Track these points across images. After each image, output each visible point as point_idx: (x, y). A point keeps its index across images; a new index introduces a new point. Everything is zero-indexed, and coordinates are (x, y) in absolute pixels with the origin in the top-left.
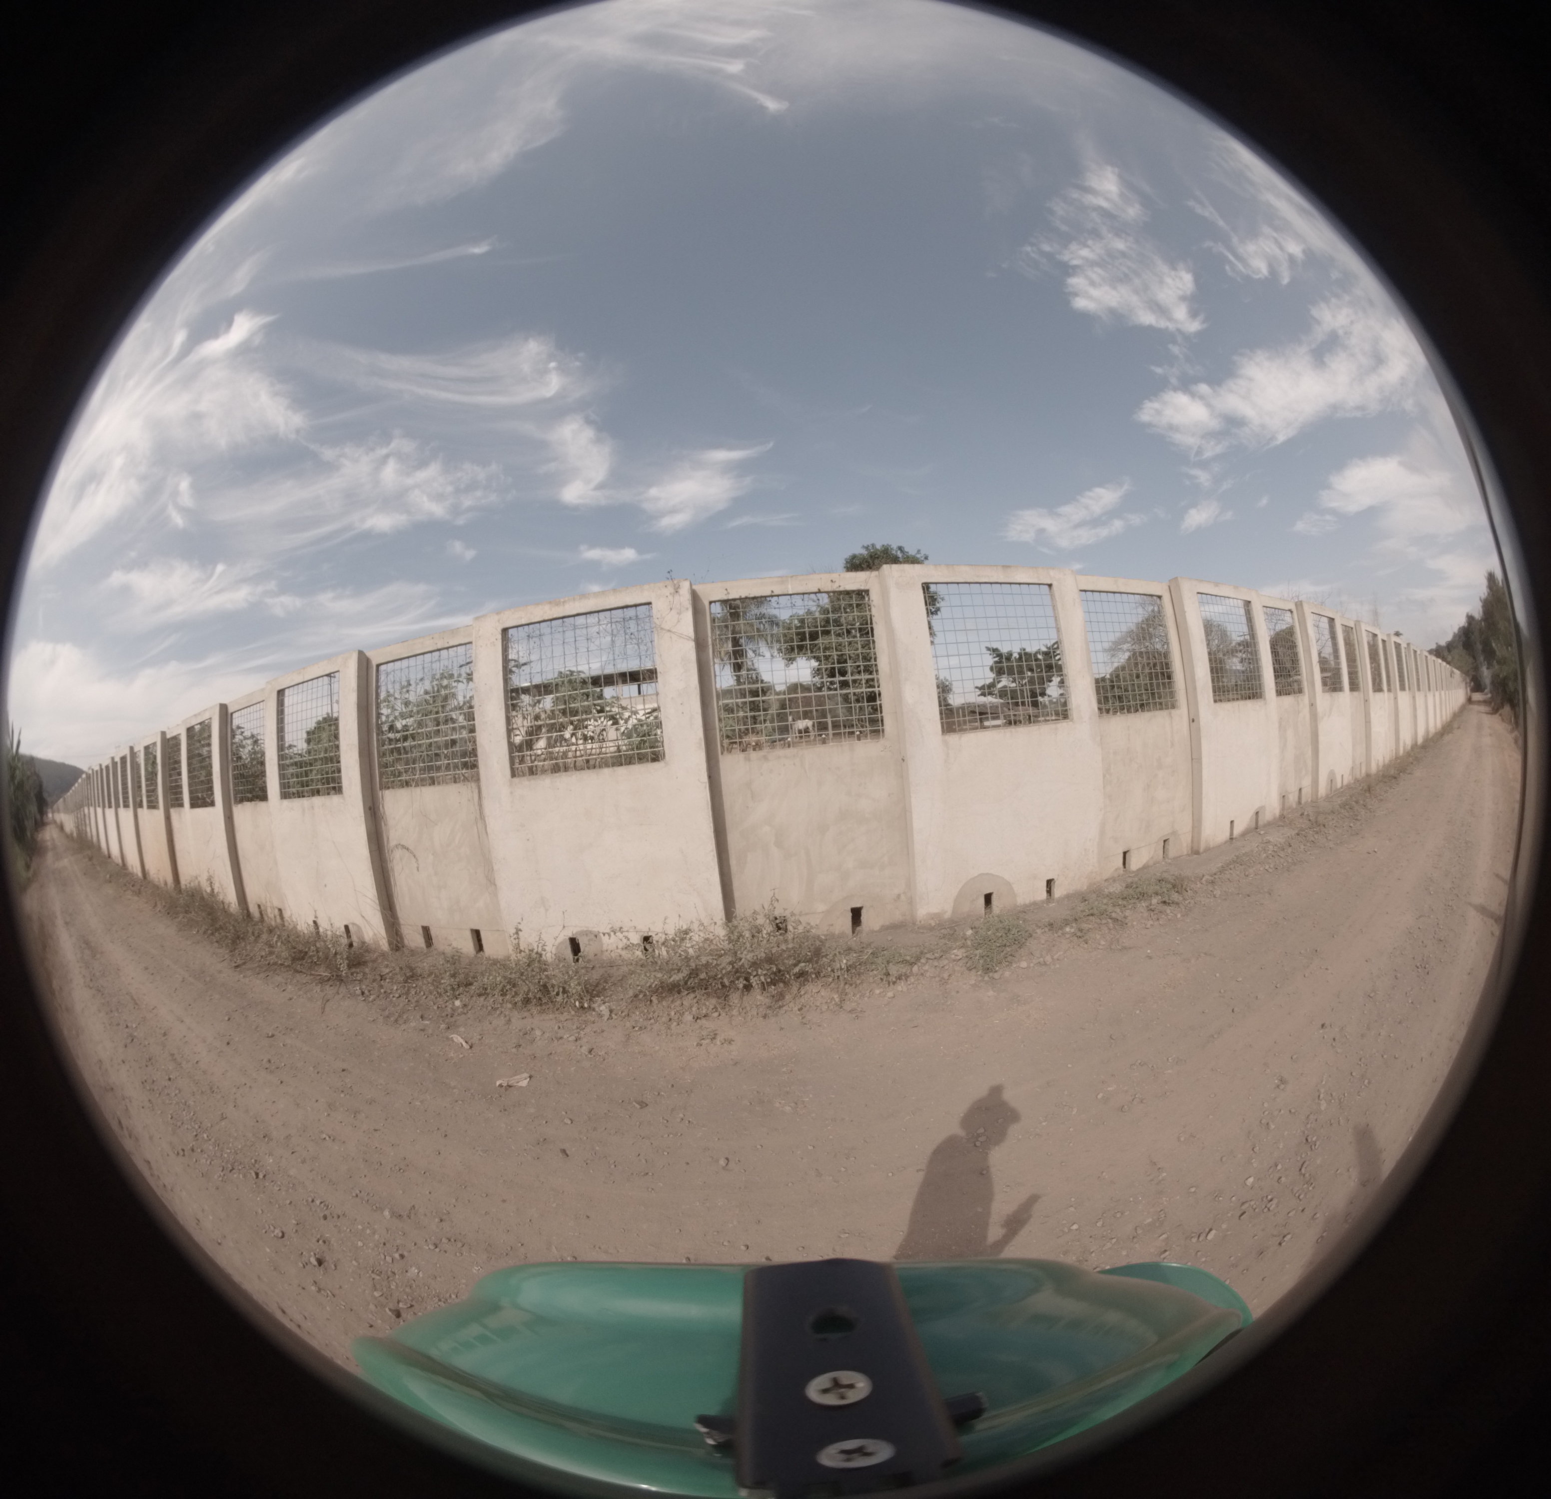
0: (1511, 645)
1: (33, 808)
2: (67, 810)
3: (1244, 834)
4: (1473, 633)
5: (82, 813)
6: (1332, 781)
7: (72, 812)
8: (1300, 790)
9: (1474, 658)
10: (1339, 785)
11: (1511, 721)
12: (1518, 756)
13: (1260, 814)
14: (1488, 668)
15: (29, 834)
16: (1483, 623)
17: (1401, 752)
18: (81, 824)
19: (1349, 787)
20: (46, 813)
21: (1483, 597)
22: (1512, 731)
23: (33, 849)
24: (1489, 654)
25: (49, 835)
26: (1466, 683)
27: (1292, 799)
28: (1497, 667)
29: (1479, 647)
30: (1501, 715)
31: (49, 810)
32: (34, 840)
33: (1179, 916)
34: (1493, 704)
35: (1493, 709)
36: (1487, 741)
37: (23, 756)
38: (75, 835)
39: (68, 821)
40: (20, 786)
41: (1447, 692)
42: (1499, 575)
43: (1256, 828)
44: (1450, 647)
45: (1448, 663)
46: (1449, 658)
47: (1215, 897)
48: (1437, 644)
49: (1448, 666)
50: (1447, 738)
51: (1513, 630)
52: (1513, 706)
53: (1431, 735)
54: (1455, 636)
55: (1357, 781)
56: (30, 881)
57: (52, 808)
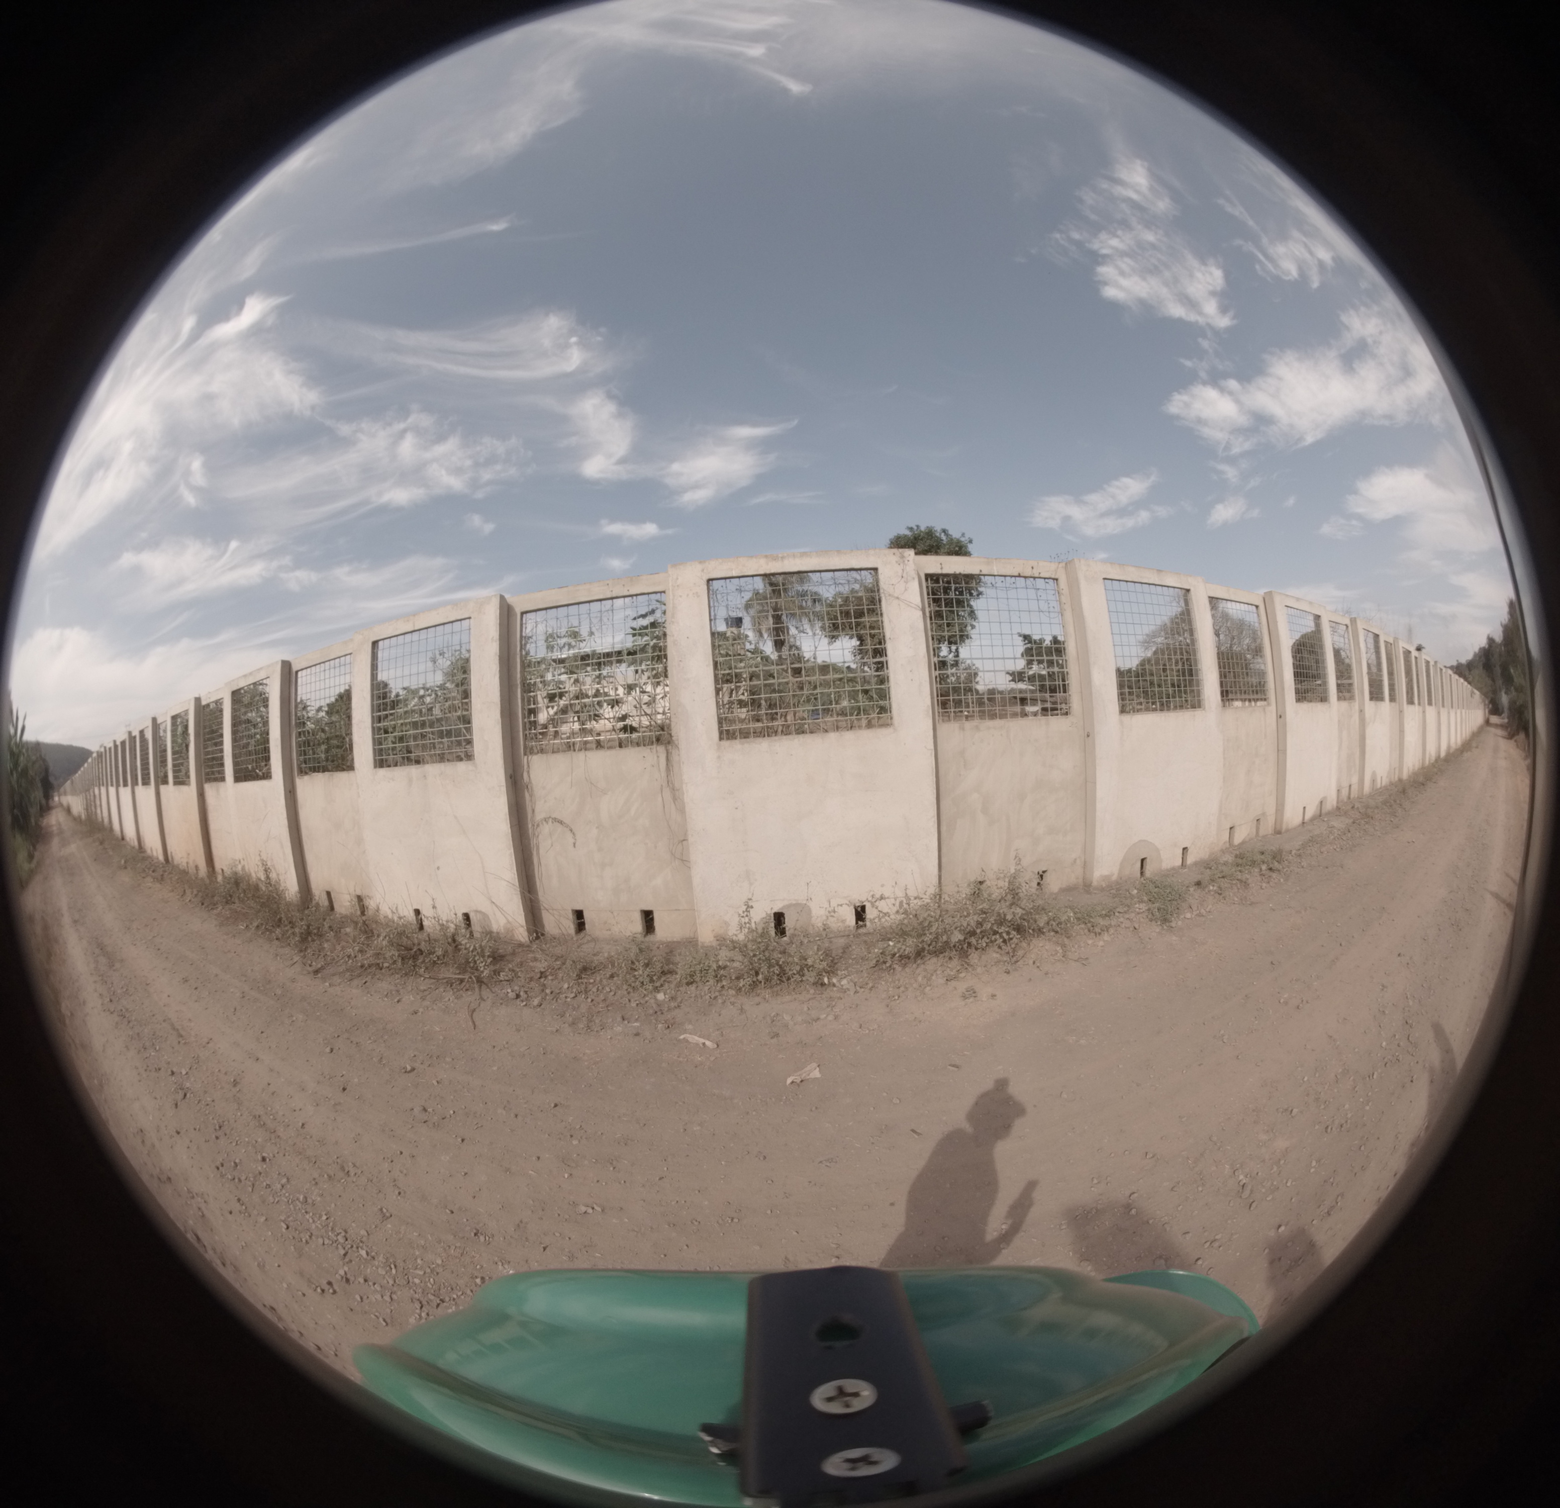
1: (37, 794)
2: (74, 793)
3: (1312, 819)
4: (1492, 655)
5: (92, 794)
6: (1374, 781)
7: (82, 793)
8: (1350, 786)
9: (1493, 680)
10: (1379, 786)
11: (1525, 749)
12: (1527, 781)
13: (1323, 803)
14: (1506, 693)
15: (33, 820)
16: (1503, 648)
17: (1427, 763)
18: (91, 805)
19: (1386, 788)
20: (53, 797)
21: (1504, 622)
24: (1508, 680)
25: (55, 819)
26: (1485, 705)
27: (1345, 793)
28: (1514, 693)
29: (1498, 670)
30: (1516, 741)
31: (56, 794)
32: (38, 827)
33: (1282, 880)
34: (1509, 729)
35: (1509, 734)
36: (1502, 763)
37: (27, 743)
38: (83, 817)
39: (76, 804)
40: (24, 773)
41: (1468, 711)
43: (1320, 816)
44: (1470, 665)
45: (1469, 683)
46: (1470, 678)
47: (1303, 867)
48: (1457, 661)
49: (1469, 686)
50: (1466, 755)
53: (1452, 751)
54: (1475, 655)
55: (1391, 784)
56: (32, 873)
57: (58, 791)
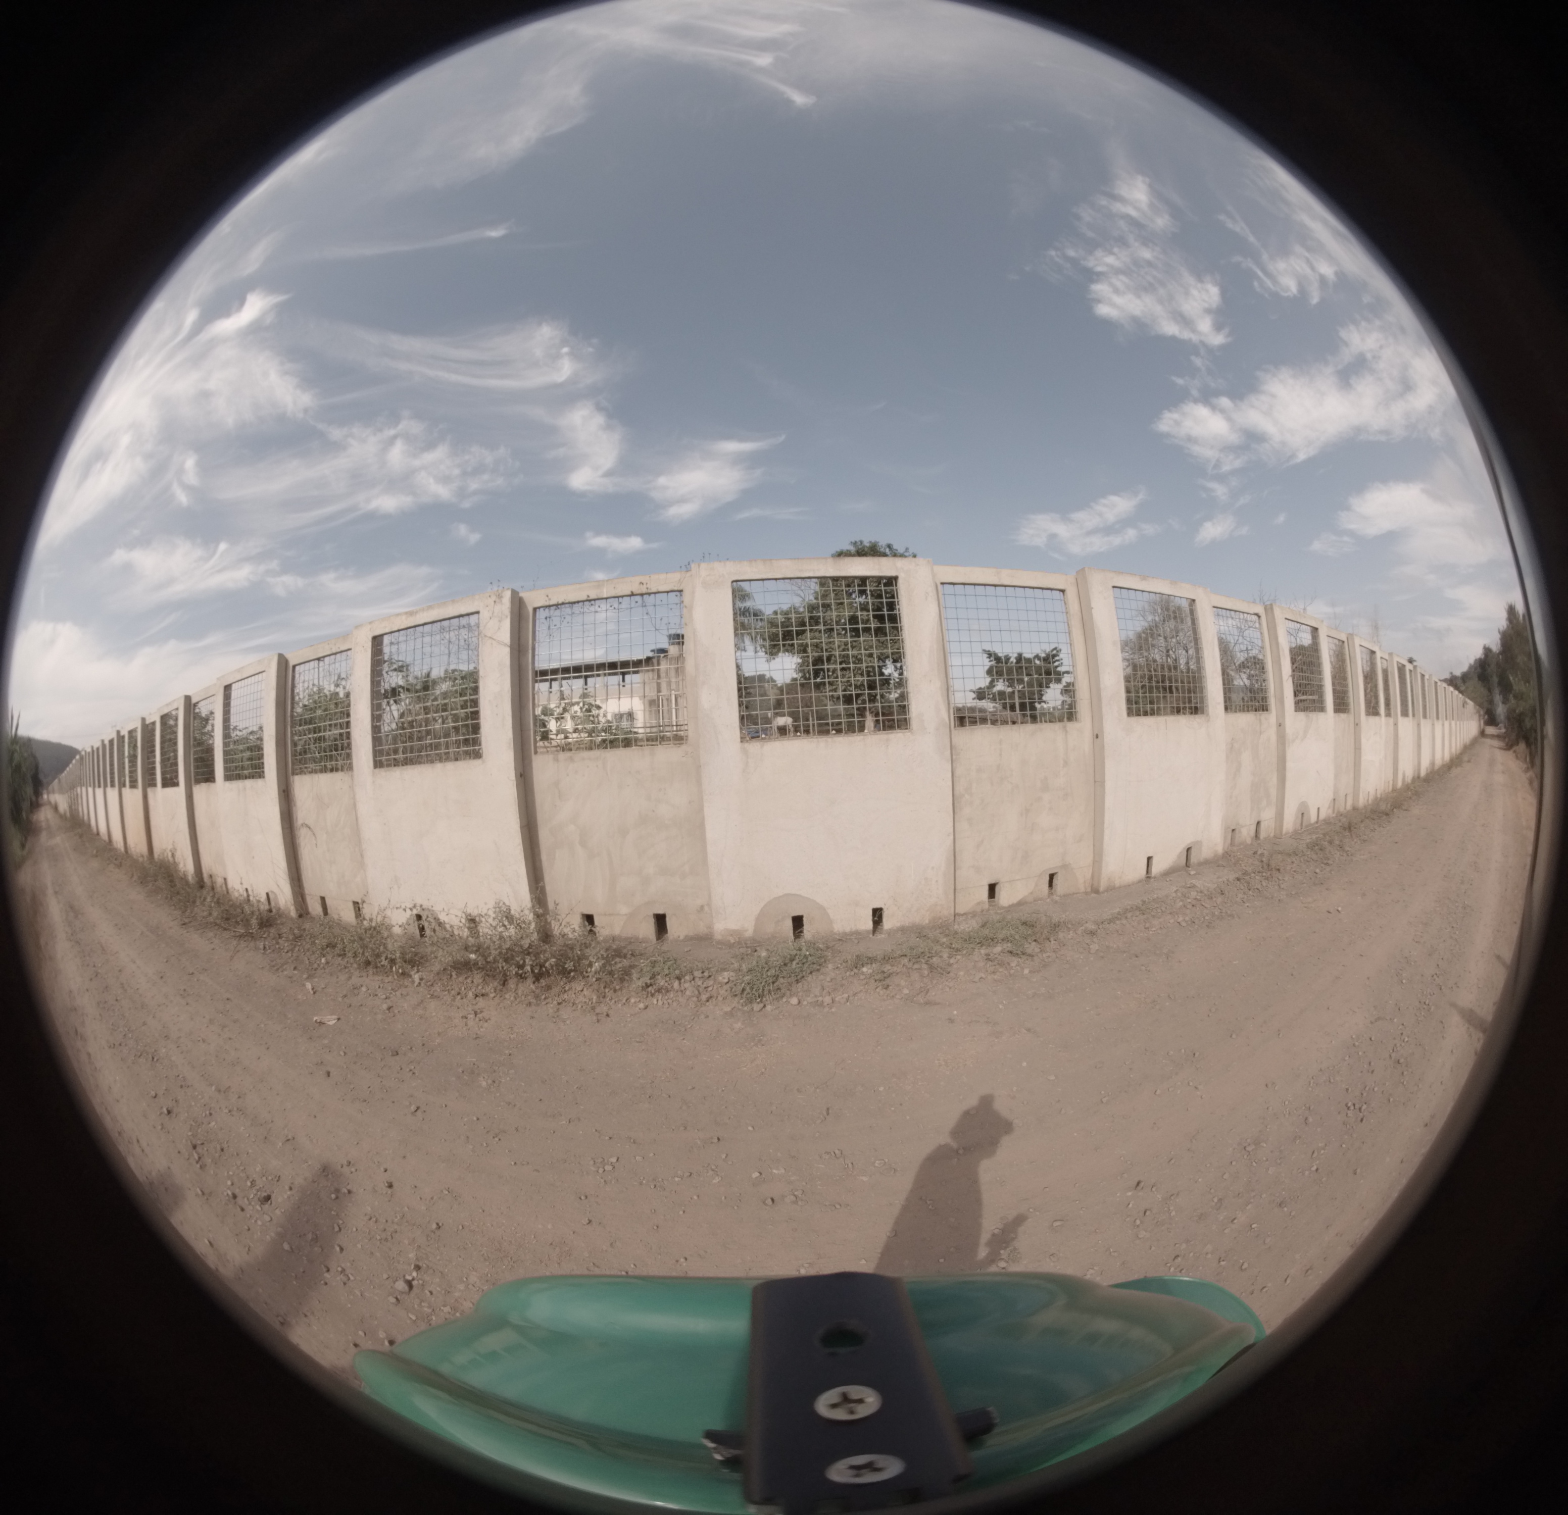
0: (1529, 682)
3: (1167, 873)
4: (1489, 666)
5: (75, 793)
6: (1302, 814)
7: (67, 792)
8: (1258, 823)
9: (1490, 690)
10: (1313, 819)
13: (1193, 850)
14: (1503, 703)
16: (1501, 657)
17: (1400, 784)
18: (74, 803)
19: (1327, 822)
21: (1502, 629)
22: (1527, 770)
23: (28, 830)
24: (1506, 688)
25: (44, 815)
26: (1480, 716)
27: (1246, 833)
28: (1513, 701)
29: (1495, 679)
31: (45, 791)
34: (1507, 740)
35: (1507, 745)
38: (68, 814)
39: (62, 802)
41: (1458, 723)
42: (1520, 608)
43: (1187, 867)
44: (1465, 677)
46: (1463, 688)
48: (1451, 673)
51: (1533, 665)
52: (1528, 744)
54: (1471, 667)
55: (1339, 814)
57: (47, 788)
